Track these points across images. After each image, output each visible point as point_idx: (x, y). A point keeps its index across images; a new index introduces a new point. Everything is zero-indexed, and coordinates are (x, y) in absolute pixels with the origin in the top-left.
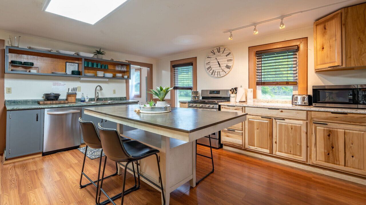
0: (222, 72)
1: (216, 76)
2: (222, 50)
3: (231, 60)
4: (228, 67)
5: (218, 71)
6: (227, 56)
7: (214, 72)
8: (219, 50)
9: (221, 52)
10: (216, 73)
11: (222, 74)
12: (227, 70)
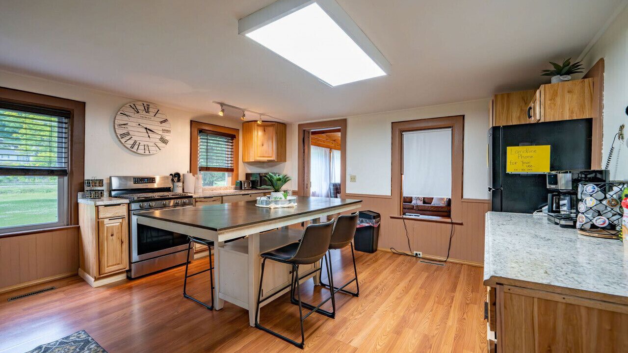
0: (154, 148)
1: (141, 151)
2: (152, 110)
3: (168, 131)
4: (164, 141)
5: (146, 143)
6: (161, 122)
7: (137, 143)
8: (148, 108)
9: (152, 114)
10: (141, 147)
11: (153, 149)
12: (161, 145)
